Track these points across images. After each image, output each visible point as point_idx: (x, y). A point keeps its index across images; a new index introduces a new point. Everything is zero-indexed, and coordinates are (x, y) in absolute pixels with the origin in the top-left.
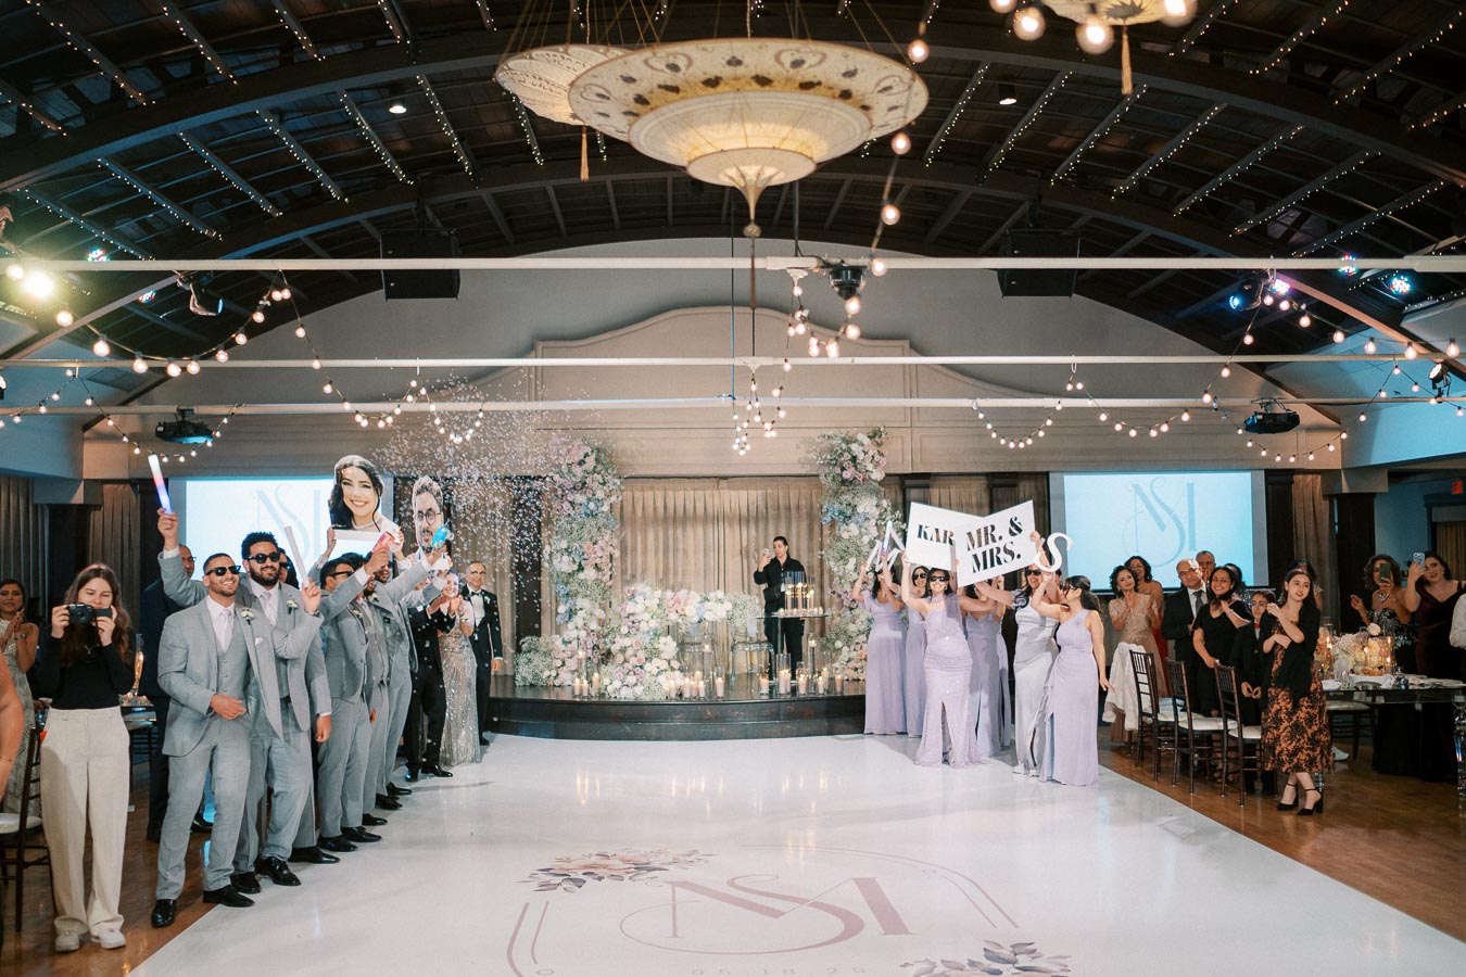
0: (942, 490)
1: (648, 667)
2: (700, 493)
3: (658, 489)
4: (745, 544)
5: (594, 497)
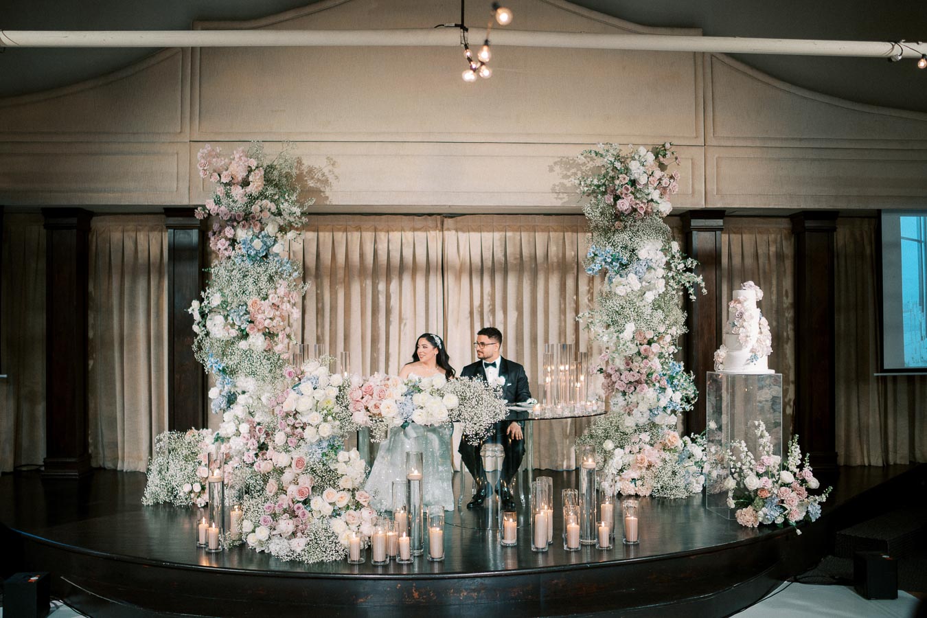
0: (732, 236)
1: (318, 503)
2: (421, 235)
3: (367, 230)
4: (477, 303)
5: (263, 232)
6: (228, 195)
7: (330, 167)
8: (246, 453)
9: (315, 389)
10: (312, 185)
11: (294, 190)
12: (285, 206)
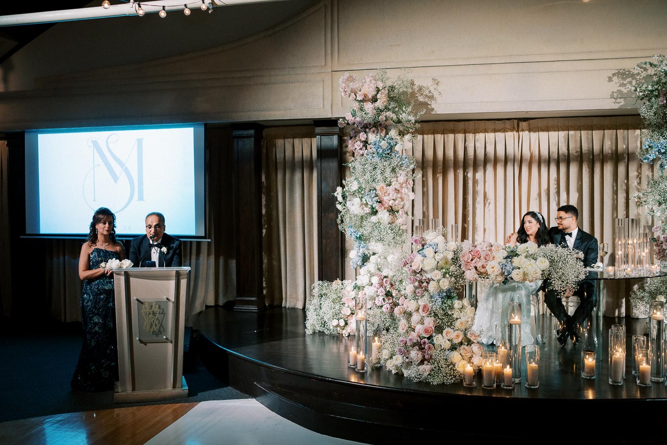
3: (459, 132)
5: (387, 136)
6: (361, 109)
7: (435, 86)
8: (377, 298)
9: (435, 253)
10: (421, 100)
11: (409, 104)
12: (403, 116)
